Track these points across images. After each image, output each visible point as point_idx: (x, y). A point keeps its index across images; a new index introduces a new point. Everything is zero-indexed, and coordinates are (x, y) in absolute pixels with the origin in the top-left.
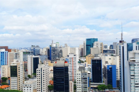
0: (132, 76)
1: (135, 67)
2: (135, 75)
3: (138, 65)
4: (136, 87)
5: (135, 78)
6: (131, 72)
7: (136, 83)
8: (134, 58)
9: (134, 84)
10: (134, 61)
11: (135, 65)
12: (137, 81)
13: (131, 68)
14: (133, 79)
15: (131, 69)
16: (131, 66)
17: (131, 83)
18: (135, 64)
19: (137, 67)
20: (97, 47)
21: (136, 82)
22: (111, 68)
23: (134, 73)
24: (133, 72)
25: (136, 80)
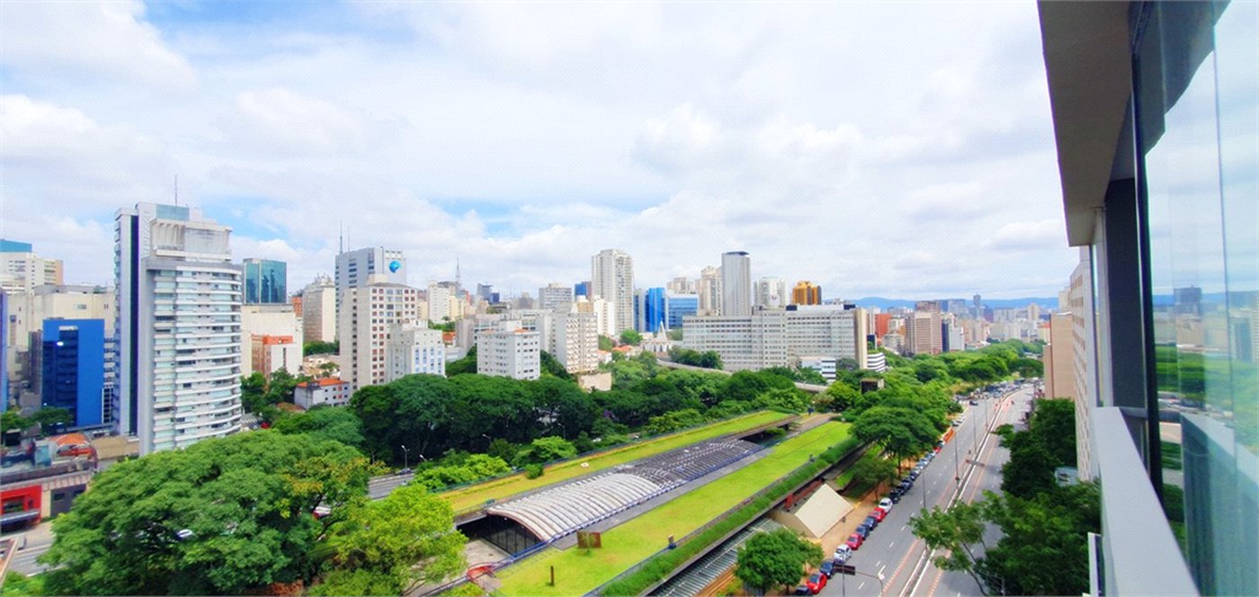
0: (160, 318)
1: (178, 279)
2: (178, 313)
3: (194, 273)
4: (182, 363)
5: (178, 325)
6: (158, 301)
7: (178, 348)
8: (182, 250)
9: (170, 354)
10: (180, 259)
11: (181, 273)
12: (185, 340)
13: (158, 285)
14: (167, 331)
15: (157, 291)
16: (157, 278)
17: (157, 348)
18: (179, 269)
19: (191, 280)
20: (22, 278)
21: (181, 342)
22: (71, 337)
23: (175, 307)
24: (170, 301)
25: (178, 336)
